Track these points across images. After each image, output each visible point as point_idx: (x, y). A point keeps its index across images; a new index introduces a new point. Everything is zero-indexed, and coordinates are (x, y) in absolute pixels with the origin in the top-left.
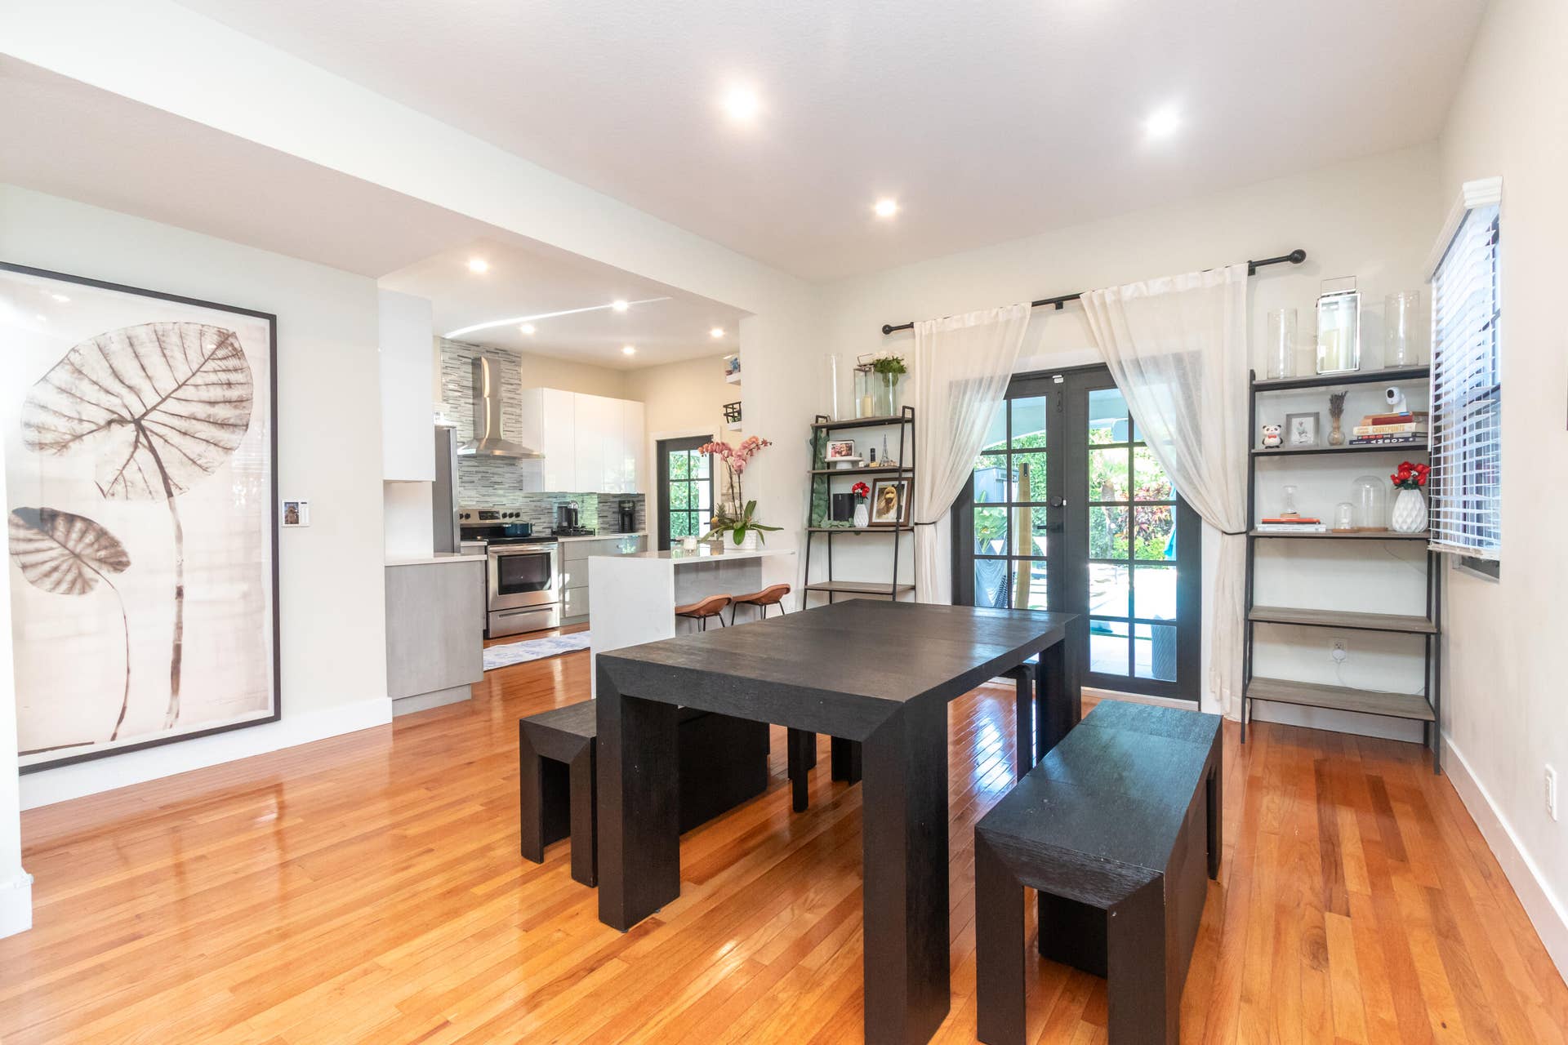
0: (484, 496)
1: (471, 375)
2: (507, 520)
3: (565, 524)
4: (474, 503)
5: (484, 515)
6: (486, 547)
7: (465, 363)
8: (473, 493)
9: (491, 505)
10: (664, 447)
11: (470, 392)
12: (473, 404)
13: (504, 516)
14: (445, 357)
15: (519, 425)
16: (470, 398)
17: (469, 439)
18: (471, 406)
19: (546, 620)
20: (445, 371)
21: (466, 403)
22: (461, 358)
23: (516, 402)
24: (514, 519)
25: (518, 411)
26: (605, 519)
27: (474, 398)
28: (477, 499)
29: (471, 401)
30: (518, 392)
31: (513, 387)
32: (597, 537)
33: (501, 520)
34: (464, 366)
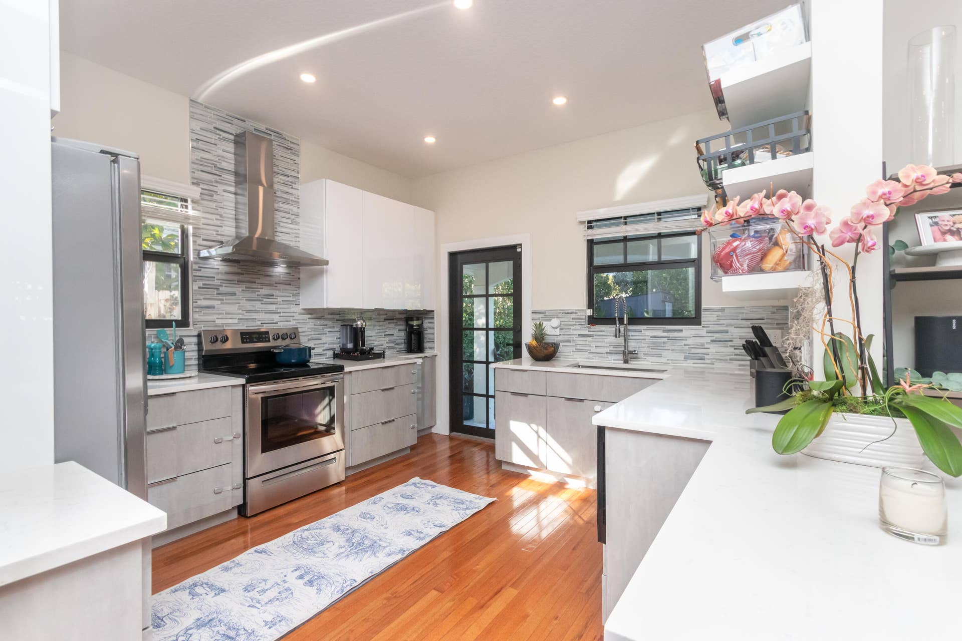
0: (248, 311)
1: (232, 156)
2: (279, 342)
3: (350, 346)
4: (236, 321)
5: (247, 336)
6: (244, 386)
7: (224, 139)
8: (234, 308)
9: (259, 323)
10: (457, 260)
11: (232, 178)
12: (236, 194)
13: (276, 338)
14: (197, 126)
15: (296, 227)
16: (230, 185)
17: (230, 239)
18: (233, 196)
19: (325, 475)
20: (195, 144)
21: (225, 191)
22: (218, 132)
23: (292, 198)
24: (287, 341)
25: (295, 209)
26: (392, 338)
27: (236, 187)
28: (240, 316)
29: (233, 189)
30: (294, 186)
31: (290, 179)
32: (387, 363)
33: (272, 343)
34: (224, 143)
